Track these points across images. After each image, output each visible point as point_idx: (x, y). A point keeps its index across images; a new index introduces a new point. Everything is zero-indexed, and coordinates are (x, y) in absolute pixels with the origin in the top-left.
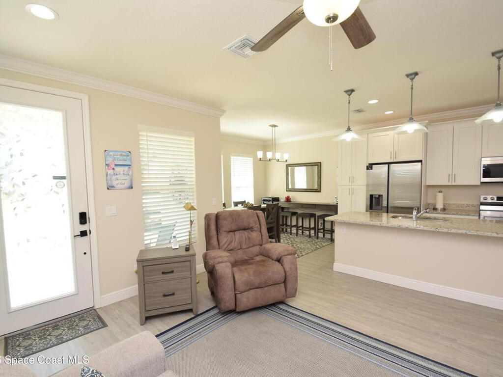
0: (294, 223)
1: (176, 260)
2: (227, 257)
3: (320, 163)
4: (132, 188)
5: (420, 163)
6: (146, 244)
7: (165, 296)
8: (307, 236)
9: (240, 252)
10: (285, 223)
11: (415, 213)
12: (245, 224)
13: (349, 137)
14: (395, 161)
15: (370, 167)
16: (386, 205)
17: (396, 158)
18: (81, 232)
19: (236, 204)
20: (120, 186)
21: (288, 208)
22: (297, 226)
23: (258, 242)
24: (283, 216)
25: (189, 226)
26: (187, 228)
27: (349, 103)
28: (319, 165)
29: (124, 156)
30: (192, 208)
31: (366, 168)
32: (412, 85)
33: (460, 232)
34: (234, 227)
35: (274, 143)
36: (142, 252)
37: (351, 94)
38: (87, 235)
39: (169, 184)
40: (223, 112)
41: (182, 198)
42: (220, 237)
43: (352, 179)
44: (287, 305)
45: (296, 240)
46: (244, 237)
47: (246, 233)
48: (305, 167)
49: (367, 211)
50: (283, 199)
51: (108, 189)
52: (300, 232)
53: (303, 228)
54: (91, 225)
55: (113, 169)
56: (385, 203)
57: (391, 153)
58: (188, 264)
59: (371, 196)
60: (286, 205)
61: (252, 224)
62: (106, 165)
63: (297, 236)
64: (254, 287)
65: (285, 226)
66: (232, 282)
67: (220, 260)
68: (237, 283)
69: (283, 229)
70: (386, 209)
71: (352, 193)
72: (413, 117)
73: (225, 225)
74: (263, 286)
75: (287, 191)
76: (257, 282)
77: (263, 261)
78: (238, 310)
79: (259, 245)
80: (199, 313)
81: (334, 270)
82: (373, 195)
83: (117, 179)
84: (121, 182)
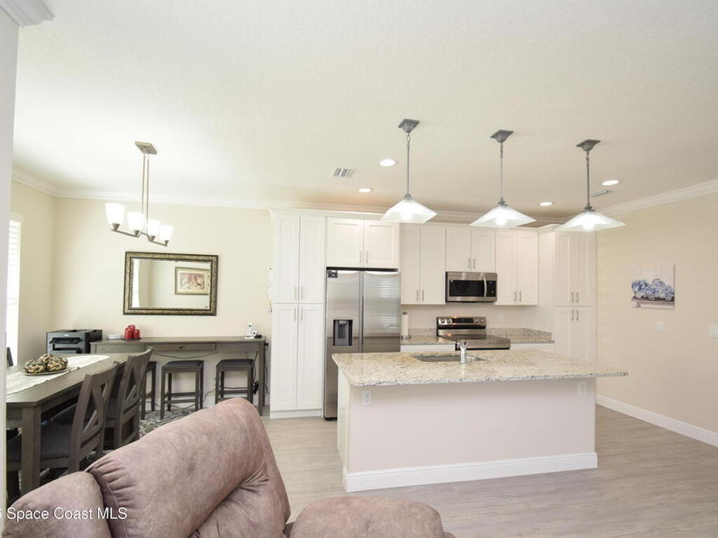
3: (217, 256)
14: (366, 266)
15: (333, 273)
17: (367, 262)
28: (213, 260)
43: (299, 292)
57: (361, 253)
59: (337, 323)
63: (162, 418)
70: (361, 342)
71: (299, 316)
82: (338, 321)
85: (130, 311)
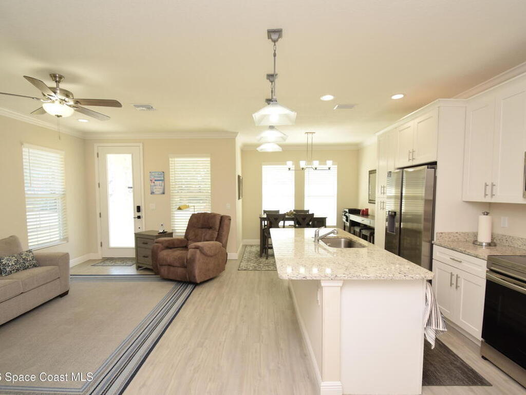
4: (164, 193)
5: (428, 166)
7: (144, 257)
12: (206, 224)
15: (390, 174)
16: (399, 227)
17: (413, 160)
18: (138, 216)
20: (157, 192)
29: (160, 175)
38: (140, 218)
51: (151, 194)
55: (154, 182)
57: (409, 152)
59: (389, 213)
61: (211, 225)
62: (151, 180)
70: (399, 232)
71: (382, 207)
73: (196, 223)
75: (369, 202)
83: (156, 188)
84: (158, 190)
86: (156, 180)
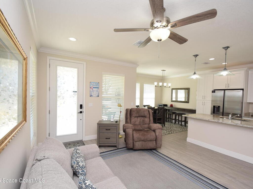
0: (174, 118)
1: (111, 125)
2: (131, 126)
3: (189, 88)
4: (99, 96)
5: (242, 90)
6: (102, 119)
7: (106, 139)
8: (180, 125)
9: (139, 126)
10: (170, 117)
11: (230, 116)
12: (142, 114)
13: (195, 77)
14: (228, 88)
15: (214, 91)
16: (222, 112)
17: (228, 87)
18: (80, 112)
19: (145, 106)
20: (94, 96)
21: (171, 110)
22: (175, 119)
23: (147, 123)
24: (169, 114)
25: (120, 114)
26: (119, 114)
27: (195, 61)
29: (97, 84)
30: (121, 106)
31: (212, 92)
32: (226, 53)
33: (249, 126)
34: (137, 115)
35: (163, 78)
36: (100, 121)
37: (196, 57)
38: (82, 113)
39: (114, 96)
40: (138, 65)
41: (119, 102)
42: (131, 119)
43: (204, 97)
44: (157, 151)
45: (173, 126)
46: (141, 120)
47: (143, 118)
48: (184, 90)
49: (211, 114)
50: (169, 106)
51: (90, 96)
52: (177, 122)
53: (178, 121)
54: (84, 110)
55: (92, 89)
56: (221, 110)
57: (226, 84)
58: (116, 127)
59: (214, 107)
60: (170, 109)
61: (146, 115)
62: (90, 87)
63: (175, 124)
64: (141, 140)
65: (169, 119)
66: (132, 136)
67: (128, 127)
68: (134, 137)
69: (168, 120)
70: (222, 114)
71: (204, 104)
72: (226, 68)
73: (134, 114)
74: (146, 141)
75: (171, 101)
76: (143, 138)
77: (148, 131)
78: (134, 149)
79: (148, 124)
80: (119, 148)
81: (187, 141)
82: (215, 106)
83: (93, 93)
84: (95, 94)
85: (172, 101)
86: (93, 88)
